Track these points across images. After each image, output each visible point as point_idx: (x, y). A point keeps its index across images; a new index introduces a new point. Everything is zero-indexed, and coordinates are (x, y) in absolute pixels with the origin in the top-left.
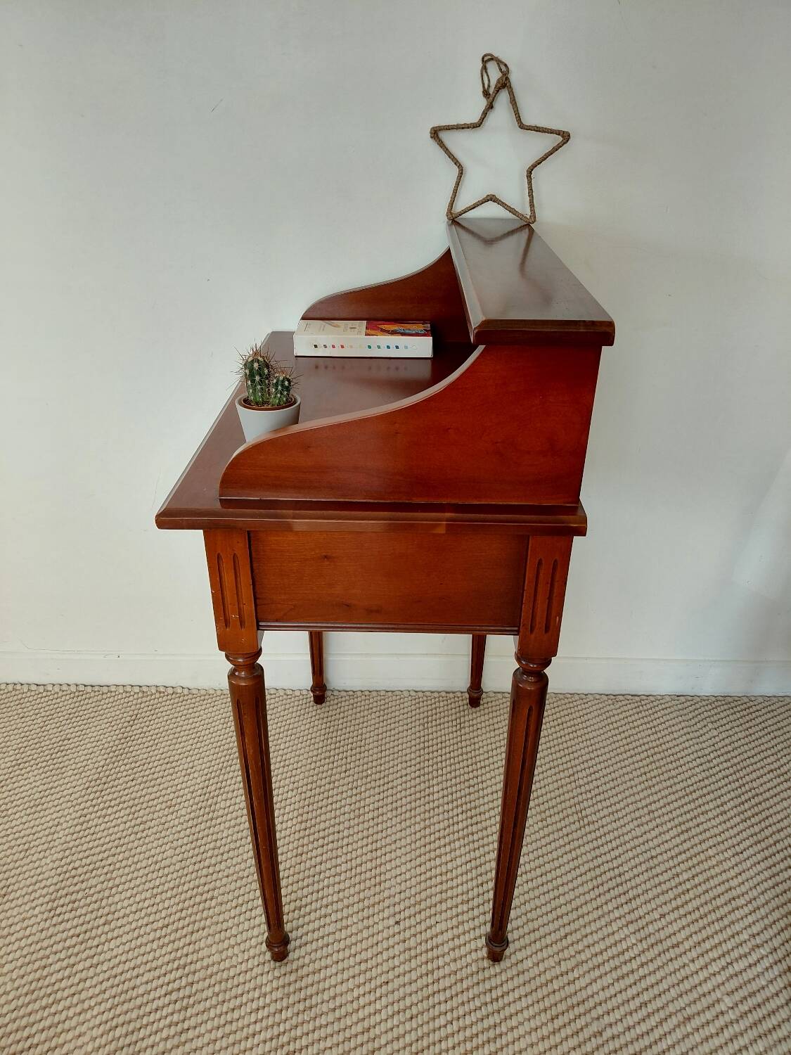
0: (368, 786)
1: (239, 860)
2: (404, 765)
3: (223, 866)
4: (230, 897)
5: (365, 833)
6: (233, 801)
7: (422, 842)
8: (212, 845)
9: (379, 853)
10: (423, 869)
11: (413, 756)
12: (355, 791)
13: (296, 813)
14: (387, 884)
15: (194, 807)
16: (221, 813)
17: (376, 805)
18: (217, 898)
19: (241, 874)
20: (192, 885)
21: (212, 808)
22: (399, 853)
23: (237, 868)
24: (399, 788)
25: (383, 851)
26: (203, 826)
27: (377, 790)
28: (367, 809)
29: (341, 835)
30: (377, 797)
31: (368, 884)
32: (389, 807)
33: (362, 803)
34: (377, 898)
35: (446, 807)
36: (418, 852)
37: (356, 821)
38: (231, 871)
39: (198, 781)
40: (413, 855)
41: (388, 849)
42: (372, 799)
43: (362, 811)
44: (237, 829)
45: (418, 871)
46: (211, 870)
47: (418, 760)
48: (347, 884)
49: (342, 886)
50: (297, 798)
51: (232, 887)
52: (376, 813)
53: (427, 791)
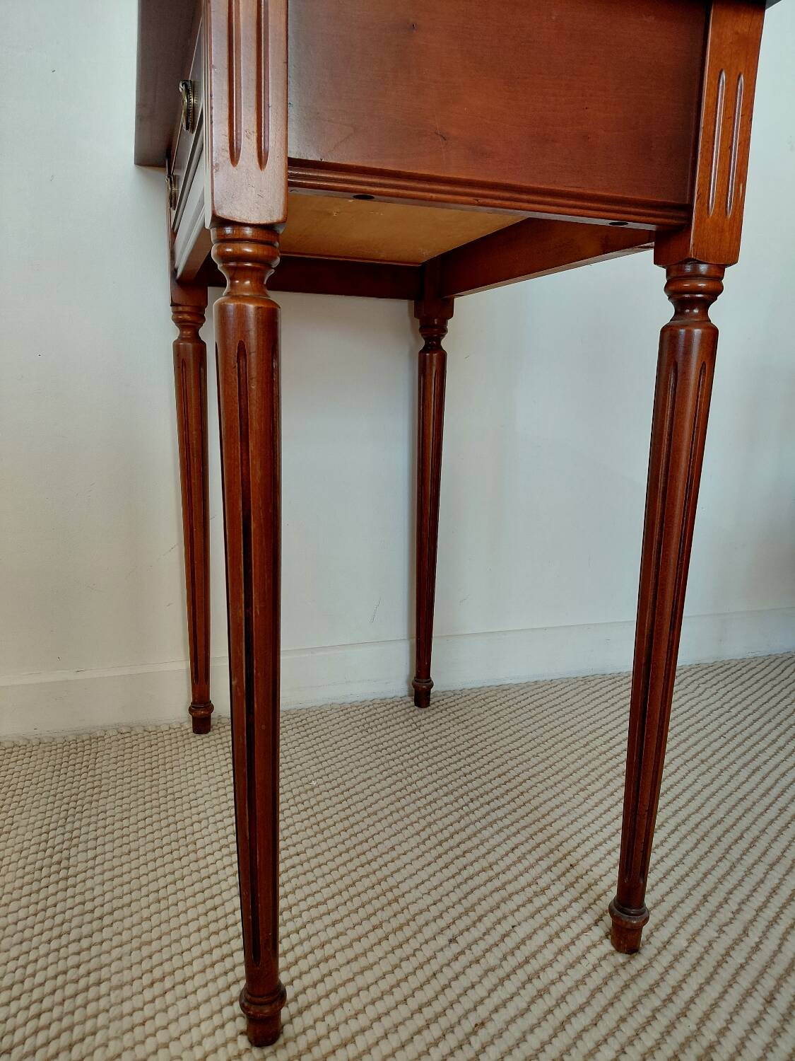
0: (319, 798)
1: (136, 918)
2: (361, 769)
3: (107, 933)
4: (136, 971)
5: (341, 848)
6: (99, 850)
7: (434, 840)
8: (77, 910)
9: (375, 865)
10: (453, 869)
11: (368, 759)
12: (301, 807)
13: (216, 846)
14: (409, 898)
15: (28, 869)
16: (81, 867)
17: (343, 815)
18: (109, 979)
19: (145, 937)
20: (51, 971)
21: (64, 864)
22: (405, 859)
23: (135, 931)
24: (367, 792)
25: (380, 861)
26: (52, 889)
27: (335, 800)
28: (330, 822)
29: (303, 857)
30: (339, 807)
31: (377, 904)
32: (364, 814)
33: (320, 817)
34: (401, 919)
35: (446, 799)
36: (434, 853)
37: (320, 837)
38: (126, 936)
39: (28, 836)
40: (429, 857)
41: (387, 858)
42: (332, 811)
43: (322, 825)
44: (117, 881)
45: (447, 873)
46: (85, 943)
47: (378, 762)
48: (343, 911)
49: (335, 916)
50: (212, 828)
51: (136, 956)
52: (346, 823)
53: (410, 789)
